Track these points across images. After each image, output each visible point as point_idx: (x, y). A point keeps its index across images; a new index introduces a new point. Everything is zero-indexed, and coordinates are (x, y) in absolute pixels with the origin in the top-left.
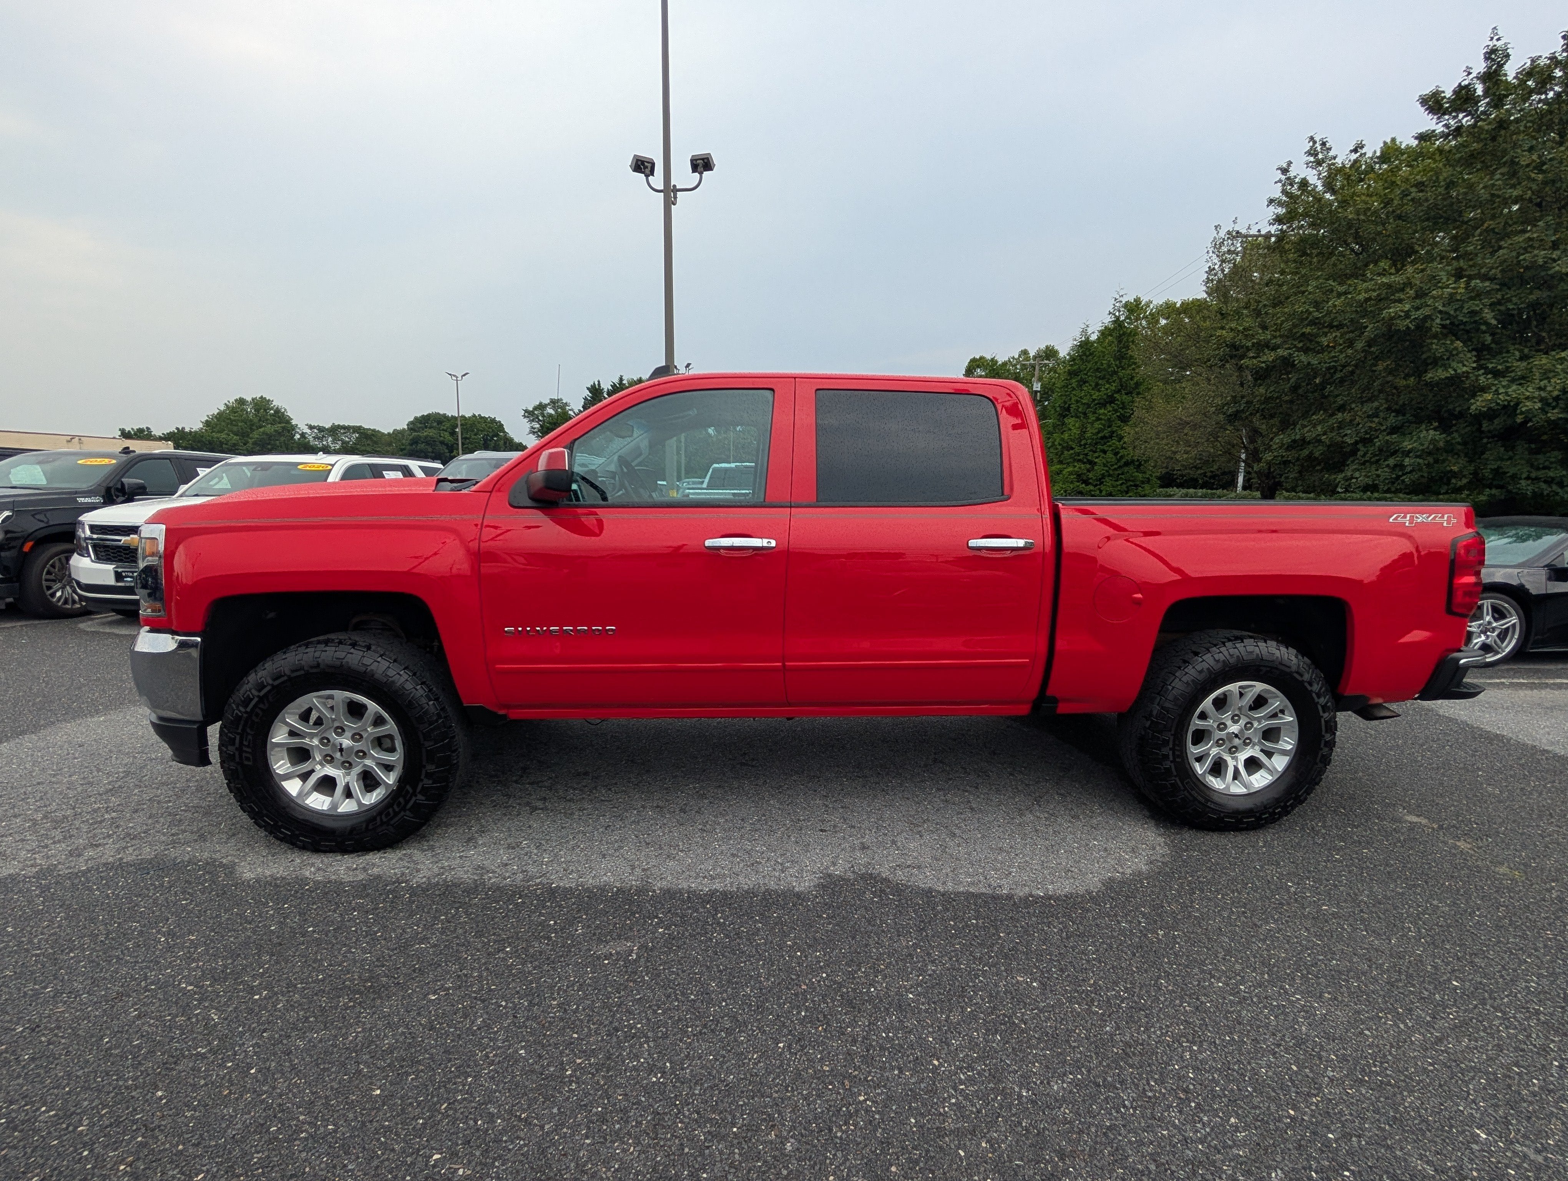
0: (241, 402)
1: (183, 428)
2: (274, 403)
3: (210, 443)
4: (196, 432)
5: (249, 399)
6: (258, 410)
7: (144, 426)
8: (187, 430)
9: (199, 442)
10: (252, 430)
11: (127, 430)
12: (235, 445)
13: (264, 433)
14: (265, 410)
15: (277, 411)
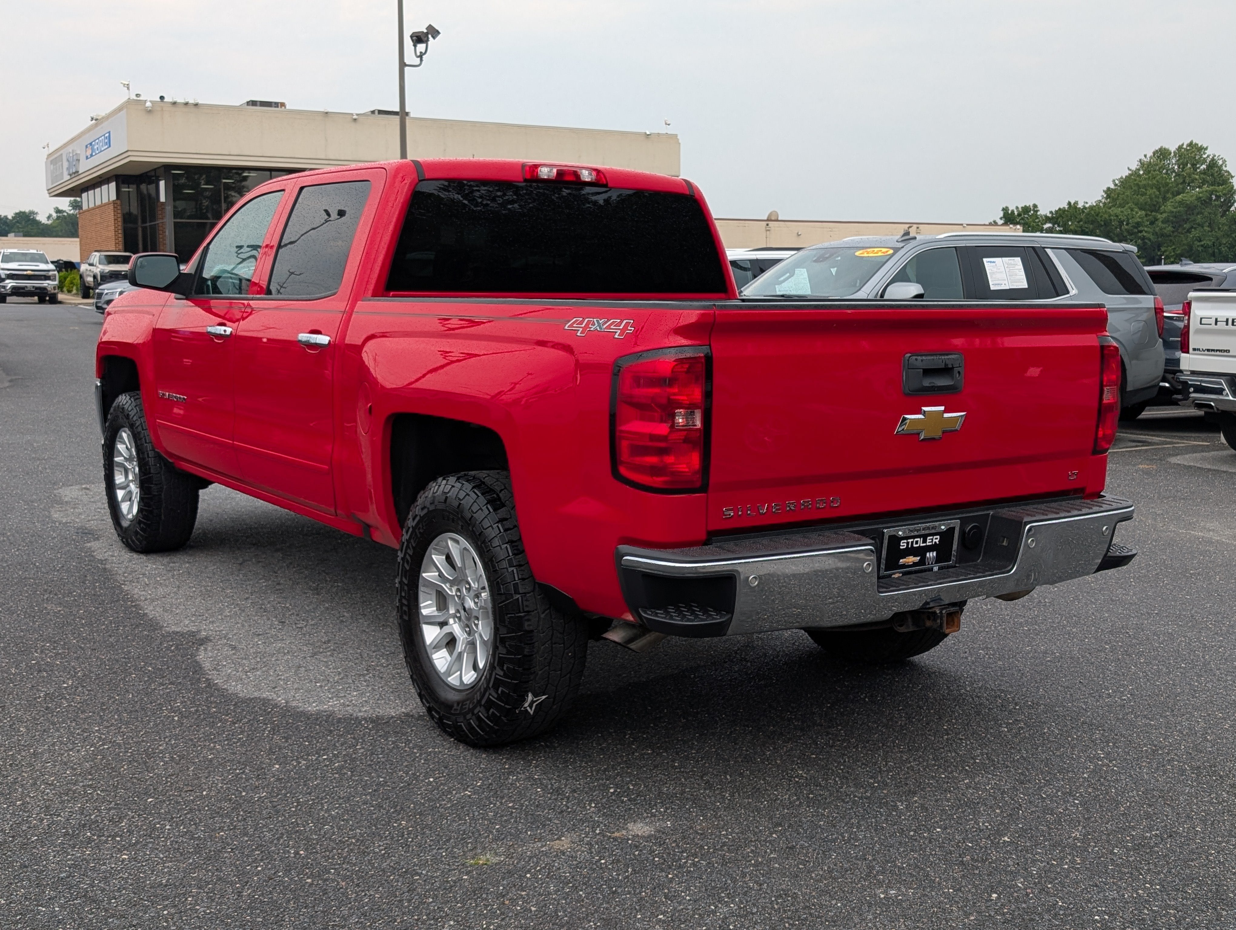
0: (1162, 154)
1: (1076, 203)
2: (1208, 152)
3: (1107, 223)
4: (1091, 207)
5: (1173, 148)
6: (1182, 165)
7: (1030, 203)
8: (1080, 205)
9: (1092, 222)
10: (1165, 199)
11: (1011, 209)
12: (1138, 224)
13: (1181, 203)
14: (1194, 165)
15: (1213, 164)
